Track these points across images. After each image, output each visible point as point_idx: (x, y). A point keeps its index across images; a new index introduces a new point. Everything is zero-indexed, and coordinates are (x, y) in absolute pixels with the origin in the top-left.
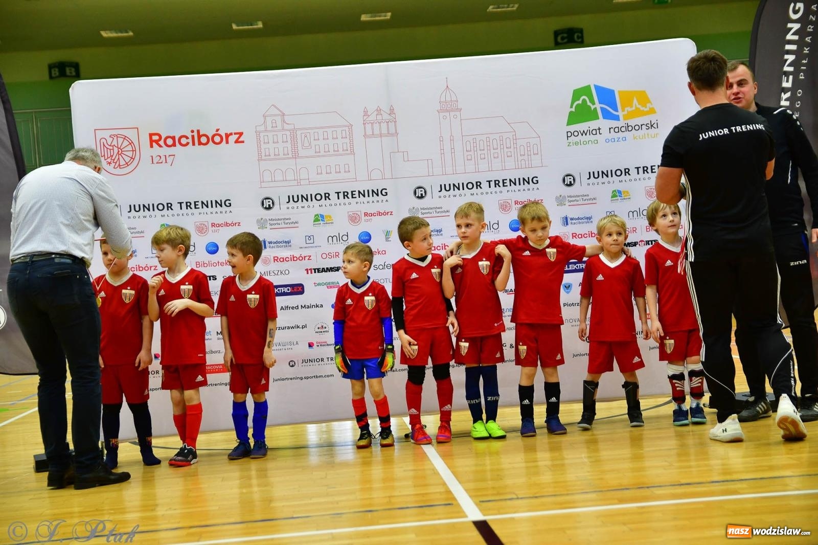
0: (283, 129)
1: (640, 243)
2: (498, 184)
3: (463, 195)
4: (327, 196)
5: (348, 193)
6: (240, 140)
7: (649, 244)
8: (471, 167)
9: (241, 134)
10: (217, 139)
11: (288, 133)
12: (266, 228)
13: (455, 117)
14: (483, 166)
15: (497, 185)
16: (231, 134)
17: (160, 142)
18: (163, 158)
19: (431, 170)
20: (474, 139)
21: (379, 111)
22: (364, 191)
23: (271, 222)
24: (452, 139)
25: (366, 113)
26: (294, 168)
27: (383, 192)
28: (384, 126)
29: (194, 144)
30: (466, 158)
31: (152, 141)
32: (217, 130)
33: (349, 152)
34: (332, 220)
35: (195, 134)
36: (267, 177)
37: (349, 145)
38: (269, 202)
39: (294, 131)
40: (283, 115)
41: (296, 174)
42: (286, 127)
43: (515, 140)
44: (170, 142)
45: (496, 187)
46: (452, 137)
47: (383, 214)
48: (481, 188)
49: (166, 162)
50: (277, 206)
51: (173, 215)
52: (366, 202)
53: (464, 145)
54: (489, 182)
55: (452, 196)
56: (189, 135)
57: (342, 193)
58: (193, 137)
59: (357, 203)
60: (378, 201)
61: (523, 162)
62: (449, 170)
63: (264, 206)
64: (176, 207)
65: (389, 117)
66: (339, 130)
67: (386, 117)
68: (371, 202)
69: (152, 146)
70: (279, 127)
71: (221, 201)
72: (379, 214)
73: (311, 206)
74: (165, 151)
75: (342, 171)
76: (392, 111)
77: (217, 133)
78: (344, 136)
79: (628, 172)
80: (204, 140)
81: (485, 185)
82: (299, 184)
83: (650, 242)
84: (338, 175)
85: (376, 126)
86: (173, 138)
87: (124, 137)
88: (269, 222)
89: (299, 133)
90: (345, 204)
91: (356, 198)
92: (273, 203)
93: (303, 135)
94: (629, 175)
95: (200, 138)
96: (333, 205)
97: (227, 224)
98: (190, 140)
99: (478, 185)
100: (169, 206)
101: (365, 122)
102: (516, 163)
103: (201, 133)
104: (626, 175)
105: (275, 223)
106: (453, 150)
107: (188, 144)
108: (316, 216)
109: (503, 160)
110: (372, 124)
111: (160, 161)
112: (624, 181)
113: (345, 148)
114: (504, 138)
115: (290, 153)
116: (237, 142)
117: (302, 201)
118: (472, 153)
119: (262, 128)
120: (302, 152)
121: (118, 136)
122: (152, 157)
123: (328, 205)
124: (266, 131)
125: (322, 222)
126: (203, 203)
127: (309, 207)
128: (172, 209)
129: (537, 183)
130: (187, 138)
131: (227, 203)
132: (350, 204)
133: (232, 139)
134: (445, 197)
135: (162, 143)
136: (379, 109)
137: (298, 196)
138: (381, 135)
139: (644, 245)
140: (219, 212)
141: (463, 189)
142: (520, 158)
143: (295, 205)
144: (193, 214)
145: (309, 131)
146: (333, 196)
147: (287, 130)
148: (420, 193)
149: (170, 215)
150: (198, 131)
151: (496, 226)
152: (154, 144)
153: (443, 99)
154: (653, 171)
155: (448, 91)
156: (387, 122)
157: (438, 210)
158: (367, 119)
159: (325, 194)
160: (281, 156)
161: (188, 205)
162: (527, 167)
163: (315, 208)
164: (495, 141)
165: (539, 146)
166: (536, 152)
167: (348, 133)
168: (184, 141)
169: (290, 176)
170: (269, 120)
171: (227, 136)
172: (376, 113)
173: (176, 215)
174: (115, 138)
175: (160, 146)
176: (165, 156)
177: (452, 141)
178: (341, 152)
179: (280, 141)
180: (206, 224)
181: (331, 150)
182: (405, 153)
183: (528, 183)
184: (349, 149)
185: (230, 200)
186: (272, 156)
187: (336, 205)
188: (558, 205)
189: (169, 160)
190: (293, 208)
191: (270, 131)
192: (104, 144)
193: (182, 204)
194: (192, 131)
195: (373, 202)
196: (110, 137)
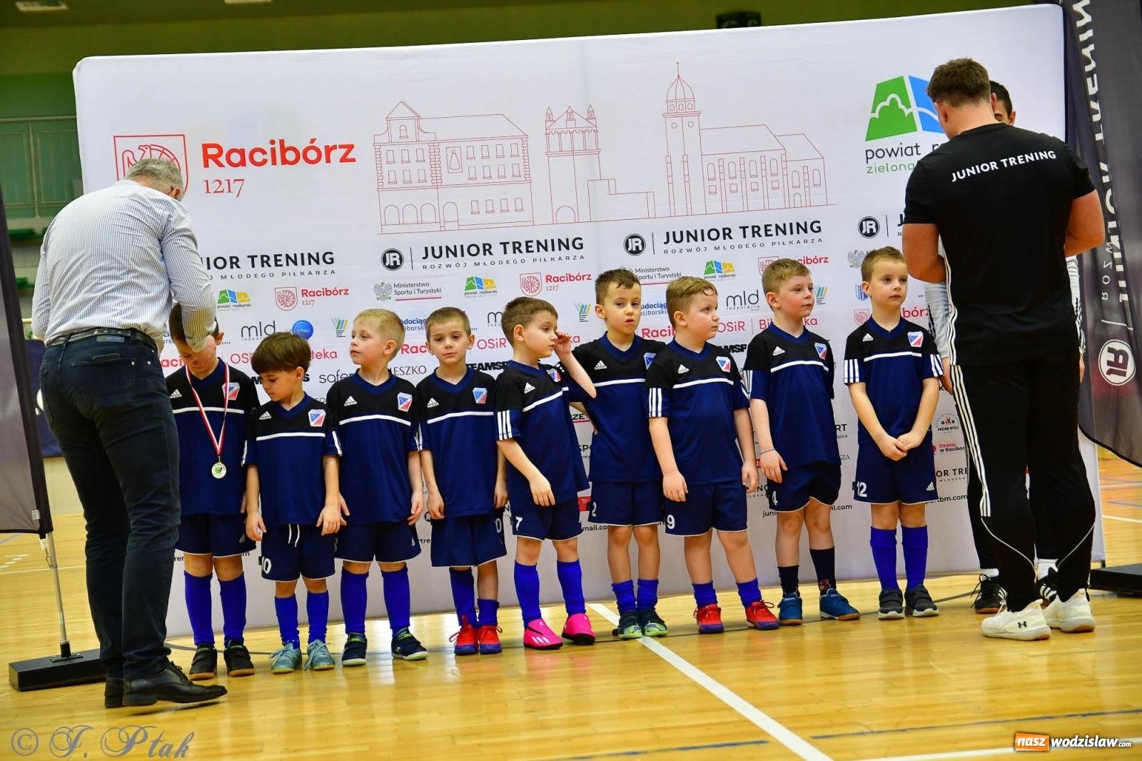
0: (418, 141)
2: (757, 232)
3: (702, 249)
4: (487, 249)
5: (520, 244)
6: (349, 156)
8: (714, 203)
9: (350, 148)
10: (312, 155)
11: (426, 147)
12: (390, 298)
13: (691, 125)
14: (735, 203)
15: (756, 234)
16: (334, 147)
17: (218, 159)
18: (225, 184)
19: (651, 208)
20: (721, 161)
21: (570, 114)
22: (546, 241)
23: (399, 289)
24: (685, 160)
25: (550, 118)
26: (435, 203)
27: (576, 243)
28: (578, 138)
29: (274, 163)
30: (707, 193)
31: (206, 157)
32: (313, 141)
33: (522, 178)
34: (495, 287)
35: (277, 146)
36: (392, 217)
37: (522, 167)
38: (395, 257)
39: (434, 145)
40: (419, 117)
41: (437, 215)
42: (423, 137)
43: (784, 164)
44: (236, 158)
45: (754, 236)
46: (685, 157)
47: (575, 278)
48: (731, 238)
49: (230, 191)
50: (406, 264)
51: (240, 276)
52: (548, 259)
53: (705, 171)
54: (744, 228)
55: (684, 251)
56: (267, 148)
57: (511, 244)
58: (273, 151)
59: (535, 260)
60: (568, 258)
61: (797, 198)
62: (681, 209)
63: (387, 264)
64: (245, 263)
65: (585, 124)
66: (507, 143)
67: (582, 123)
68: (556, 259)
69: (206, 165)
70: (412, 138)
71: (317, 254)
72: (570, 278)
73: (462, 264)
74: (228, 173)
75: (512, 208)
76: (591, 116)
77: (311, 145)
78: (515, 152)
80: (290, 156)
81: (736, 233)
82: (443, 229)
84: (505, 214)
85: (566, 138)
86: (242, 152)
87: (161, 149)
88: (394, 289)
89: (443, 146)
90: (515, 262)
91: (533, 251)
92: (401, 259)
93: (450, 150)
95: (284, 154)
96: (497, 262)
97: (327, 292)
98: (268, 157)
99: (727, 233)
100: (234, 262)
101: (548, 131)
102: (787, 199)
103: (286, 145)
105: (403, 291)
106: (687, 177)
107: (265, 162)
108: (468, 280)
109: (766, 193)
110: (559, 134)
111: (220, 189)
113: (516, 173)
114: (768, 159)
115: (429, 179)
116: (344, 159)
117: (448, 256)
118: (717, 182)
119: (385, 139)
120: (447, 179)
121: (152, 147)
122: (207, 181)
123: (488, 263)
124: (391, 143)
125: (478, 290)
126: (288, 257)
127: (458, 265)
128: (238, 267)
129: (820, 231)
130: (264, 152)
131: (326, 258)
132: (523, 261)
133: (337, 154)
134: (674, 251)
135: (222, 159)
136: (570, 111)
137: (441, 248)
138: (573, 153)
140: (314, 273)
141: (703, 240)
142: (792, 191)
143: (436, 262)
144: (272, 275)
145: (458, 144)
146: (497, 249)
147: (424, 142)
148: (635, 246)
149: (235, 276)
150: (282, 142)
151: (753, 299)
152: (210, 161)
153: (672, 96)
155: (679, 82)
156: (584, 132)
157: (663, 273)
158: (551, 127)
159: (484, 245)
160: (415, 183)
161: (265, 261)
162: (804, 205)
163: (468, 267)
164: (753, 164)
165: (822, 172)
166: (817, 182)
167: (521, 149)
168: (258, 157)
169: (429, 216)
170: (395, 126)
171: (329, 150)
172: (565, 117)
173: (244, 276)
174: (148, 151)
175: (221, 165)
176: (229, 181)
177: (686, 164)
178: (509, 178)
179: (413, 158)
180: (293, 290)
181: (494, 175)
182: (612, 182)
183: (805, 231)
184: (522, 173)
185: (331, 253)
186: (400, 184)
187: (501, 263)
188: (851, 266)
189: (235, 187)
190: (433, 267)
191: (397, 144)
192: (128, 160)
193: (255, 259)
194: (272, 142)
195: (560, 259)
196: (139, 149)
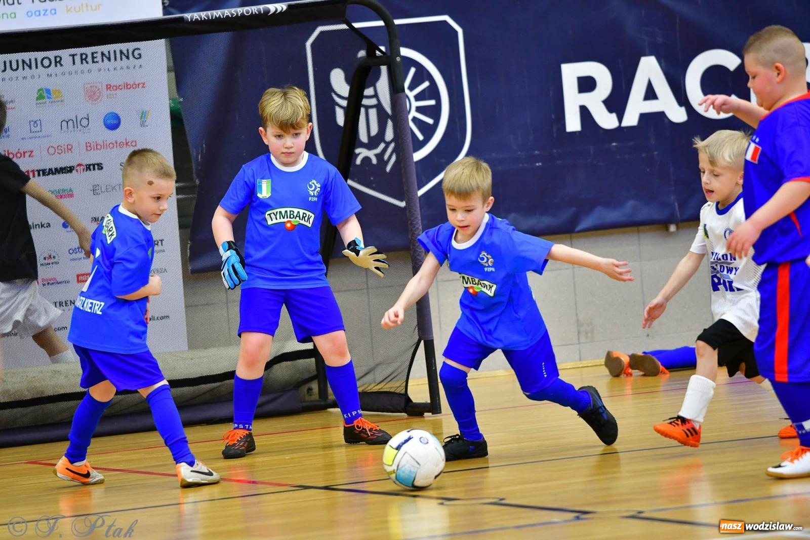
1: (78, 168)
7: (90, 170)
79: (60, 62)
83: (92, 167)
94: (61, 65)
104: (56, 66)
112: (53, 75)
139: (84, 170)
154: (95, 60)
